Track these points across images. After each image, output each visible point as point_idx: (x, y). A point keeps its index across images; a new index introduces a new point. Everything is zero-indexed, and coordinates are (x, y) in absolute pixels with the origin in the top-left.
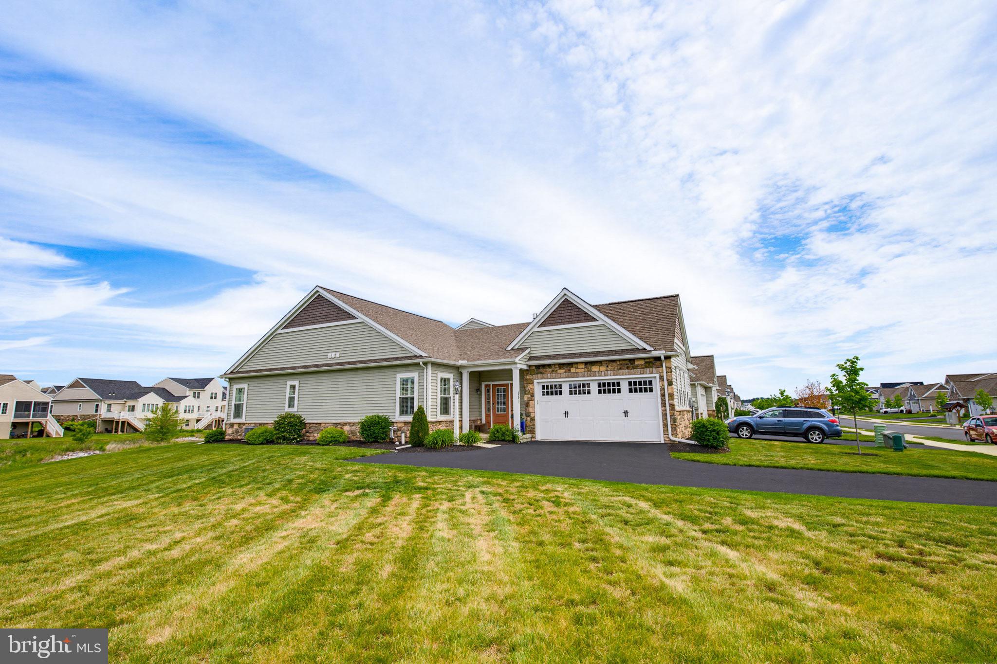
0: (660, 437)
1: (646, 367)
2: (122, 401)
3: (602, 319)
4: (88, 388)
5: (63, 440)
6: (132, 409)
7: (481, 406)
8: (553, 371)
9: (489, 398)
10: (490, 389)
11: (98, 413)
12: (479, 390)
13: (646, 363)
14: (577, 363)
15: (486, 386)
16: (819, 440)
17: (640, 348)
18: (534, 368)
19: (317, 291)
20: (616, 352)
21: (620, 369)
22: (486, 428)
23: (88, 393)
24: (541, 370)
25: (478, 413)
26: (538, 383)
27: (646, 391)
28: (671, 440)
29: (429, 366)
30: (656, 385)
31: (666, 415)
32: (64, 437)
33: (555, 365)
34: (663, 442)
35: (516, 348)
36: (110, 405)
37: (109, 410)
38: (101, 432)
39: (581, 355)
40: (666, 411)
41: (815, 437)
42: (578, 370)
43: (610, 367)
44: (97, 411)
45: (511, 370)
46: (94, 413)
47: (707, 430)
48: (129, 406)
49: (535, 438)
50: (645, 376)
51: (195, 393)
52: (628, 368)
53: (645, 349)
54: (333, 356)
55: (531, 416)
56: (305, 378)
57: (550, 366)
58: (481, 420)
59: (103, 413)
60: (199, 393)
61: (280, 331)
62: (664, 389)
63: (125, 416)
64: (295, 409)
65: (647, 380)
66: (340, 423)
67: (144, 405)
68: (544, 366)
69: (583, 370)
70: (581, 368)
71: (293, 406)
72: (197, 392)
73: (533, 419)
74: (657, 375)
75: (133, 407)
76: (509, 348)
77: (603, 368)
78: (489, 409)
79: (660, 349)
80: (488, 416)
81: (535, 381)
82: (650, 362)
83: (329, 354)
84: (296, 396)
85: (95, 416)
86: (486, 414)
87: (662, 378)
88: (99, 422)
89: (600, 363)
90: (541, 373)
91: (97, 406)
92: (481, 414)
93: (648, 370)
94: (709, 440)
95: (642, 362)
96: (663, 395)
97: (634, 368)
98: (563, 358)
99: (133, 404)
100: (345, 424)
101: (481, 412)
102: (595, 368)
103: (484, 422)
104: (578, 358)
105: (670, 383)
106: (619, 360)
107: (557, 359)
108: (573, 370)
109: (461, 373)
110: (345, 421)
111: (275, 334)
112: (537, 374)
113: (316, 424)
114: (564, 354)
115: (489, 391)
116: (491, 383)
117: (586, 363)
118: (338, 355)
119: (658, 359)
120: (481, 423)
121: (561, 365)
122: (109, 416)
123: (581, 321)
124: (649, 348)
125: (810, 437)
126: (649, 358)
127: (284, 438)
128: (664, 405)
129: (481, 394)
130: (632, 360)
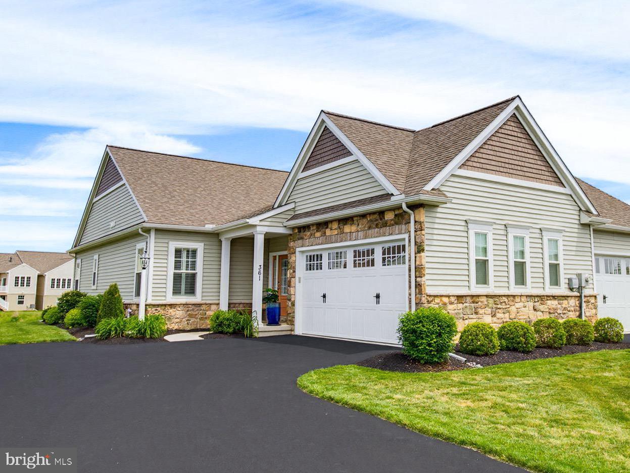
8: (311, 235)
13: (395, 216)
14: (330, 222)
17: (390, 192)
20: (364, 202)
21: (370, 227)
24: (302, 234)
27: (399, 262)
29: (153, 234)
31: (411, 301)
33: (312, 226)
39: (332, 209)
40: (411, 294)
42: (333, 233)
43: (360, 225)
49: (293, 330)
52: (378, 226)
53: (392, 194)
54: (112, 225)
56: (101, 252)
57: (308, 227)
61: (95, 200)
64: (95, 287)
65: (401, 244)
68: (304, 228)
69: (337, 232)
70: (336, 229)
71: (95, 284)
73: (293, 305)
74: (406, 236)
76: (276, 205)
77: (354, 228)
82: (400, 215)
84: (96, 271)
89: (350, 220)
90: (302, 239)
93: (397, 228)
95: (392, 216)
96: (410, 269)
97: (384, 225)
102: (347, 229)
104: (329, 213)
106: (369, 214)
108: (328, 232)
109: (221, 241)
111: (92, 203)
112: (299, 239)
116: (277, 254)
117: (339, 221)
118: (114, 223)
121: (318, 226)
124: (395, 191)
128: (410, 285)
129: (269, 269)
130: (381, 214)
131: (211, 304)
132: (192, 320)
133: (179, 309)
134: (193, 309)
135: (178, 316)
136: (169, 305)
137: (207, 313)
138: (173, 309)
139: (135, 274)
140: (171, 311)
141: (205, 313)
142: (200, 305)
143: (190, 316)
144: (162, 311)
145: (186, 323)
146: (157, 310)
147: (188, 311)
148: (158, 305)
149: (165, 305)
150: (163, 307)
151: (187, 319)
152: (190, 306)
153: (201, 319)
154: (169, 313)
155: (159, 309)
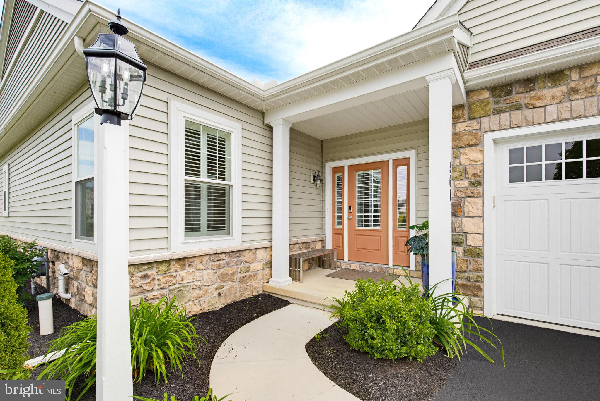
7: (322, 212)
9: (341, 197)
10: (343, 177)
12: (318, 178)
15: (335, 170)
18: (486, 95)
22: (334, 258)
24: (517, 98)
25: (318, 226)
26: (496, 142)
49: (481, 310)
55: (470, 242)
58: (323, 241)
73: (476, 254)
78: (340, 221)
80: (337, 234)
81: (489, 138)
86: (334, 229)
92: (322, 229)
101: (322, 224)
103: (329, 246)
109: (270, 128)
115: (340, 182)
116: (345, 163)
120: (323, 247)
129: (323, 184)
131: (256, 249)
132: (227, 285)
133: (201, 266)
134: (228, 263)
135: (198, 283)
136: (179, 260)
137: (252, 266)
138: (187, 269)
139: (73, 186)
140: (183, 273)
141: (249, 267)
142: (238, 253)
143: (224, 277)
144: (160, 277)
145: (216, 293)
146: (146, 276)
147: (219, 267)
148: (149, 264)
149: (168, 261)
150: (163, 267)
151: (216, 285)
152: (222, 256)
153: (243, 280)
154: (179, 278)
155: (152, 272)
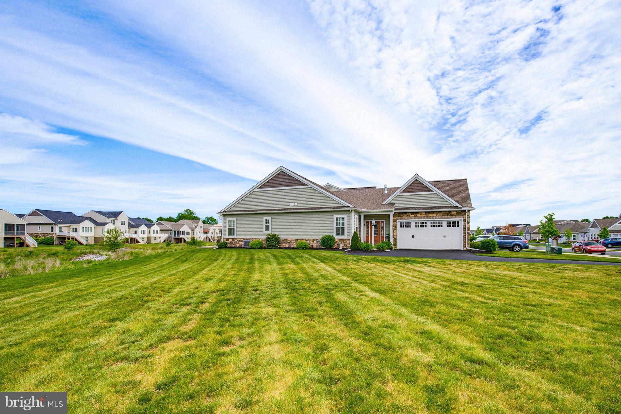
0: (461, 248)
1: (457, 215)
2: (68, 225)
3: (436, 190)
4: (44, 216)
5: (38, 249)
6: (76, 230)
8: (408, 216)
9: (368, 228)
11: (54, 232)
13: (457, 213)
14: (421, 212)
15: (367, 222)
16: (518, 250)
17: (455, 206)
18: (397, 214)
19: (281, 169)
20: (442, 207)
21: (444, 215)
23: (44, 219)
26: (399, 221)
27: (455, 226)
28: (467, 249)
29: (353, 212)
30: (461, 224)
31: (465, 237)
32: (38, 247)
33: (409, 212)
34: (463, 250)
35: (387, 203)
36: (60, 227)
37: (60, 231)
38: (57, 245)
39: (424, 208)
40: (466, 235)
41: (517, 249)
42: (421, 216)
43: (438, 214)
44: (52, 231)
45: (389, 215)
46: (51, 232)
47: (490, 244)
48: (73, 229)
49: (396, 248)
50: (457, 219)
51: (112, 221)
52: (448, 215)
53: (457, 206)
54: (293, 205)
55: (395, 237)
56: (275, 216)
57: (406, 213)
59: (57, 231)
60: (114, 221)
61: (256, 190)
62: (465, 226)
63: (73, 234)
64: (270, 232)
65: (457, 221)
66: (299, 239)
67: (83, 228)
68: (403, 213)
69: (424, 216)
70: (423, 215)
71: (269, 230)
72: (113, 220)
73: (396, 239)
74: (462, 219)
75: (76, 229)
76: (384, 203)
77: (435, 215)
78: (368, 234)
79: (465, 207)
82: (460, 213)
83: (291, 204)
84: (270, 225)
85: (51, 234)
86: (366, 236)
87: (465, 221)
88: (55, 238)
89: (433, 212)
90: (401, 216)
91: (52, 228)
93: (458, 216)
94: (490, 248)
95: (455, 213)
96: (465, 228)
97: (451, 215)
98: (414, 209)
99: (76, 227)
100: (303, 239)
102: (430, 215)
104: (422, 209)
105: (468, 223)
106: (444, 211)
107: (411, 210)
108: (418, 215)
110: (303, 238)
111: (253, 191)
112: (399, 217)
113: (284, 239)
114: (414, 208)
115: (368, 225)
117: (426, 212)
118: (296, 204)
119: (465, 211)
121: (412, 213)
122: (62, 234)
123: (425, 191)
124: (459, 206)
125: (514, 249)
126: (459, 211)
127: (273, 246)
128: (465, 233)
130: (450, 212)
